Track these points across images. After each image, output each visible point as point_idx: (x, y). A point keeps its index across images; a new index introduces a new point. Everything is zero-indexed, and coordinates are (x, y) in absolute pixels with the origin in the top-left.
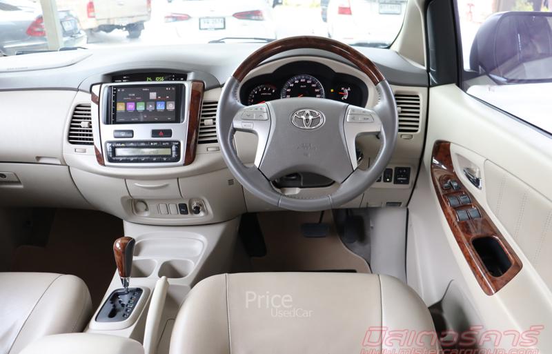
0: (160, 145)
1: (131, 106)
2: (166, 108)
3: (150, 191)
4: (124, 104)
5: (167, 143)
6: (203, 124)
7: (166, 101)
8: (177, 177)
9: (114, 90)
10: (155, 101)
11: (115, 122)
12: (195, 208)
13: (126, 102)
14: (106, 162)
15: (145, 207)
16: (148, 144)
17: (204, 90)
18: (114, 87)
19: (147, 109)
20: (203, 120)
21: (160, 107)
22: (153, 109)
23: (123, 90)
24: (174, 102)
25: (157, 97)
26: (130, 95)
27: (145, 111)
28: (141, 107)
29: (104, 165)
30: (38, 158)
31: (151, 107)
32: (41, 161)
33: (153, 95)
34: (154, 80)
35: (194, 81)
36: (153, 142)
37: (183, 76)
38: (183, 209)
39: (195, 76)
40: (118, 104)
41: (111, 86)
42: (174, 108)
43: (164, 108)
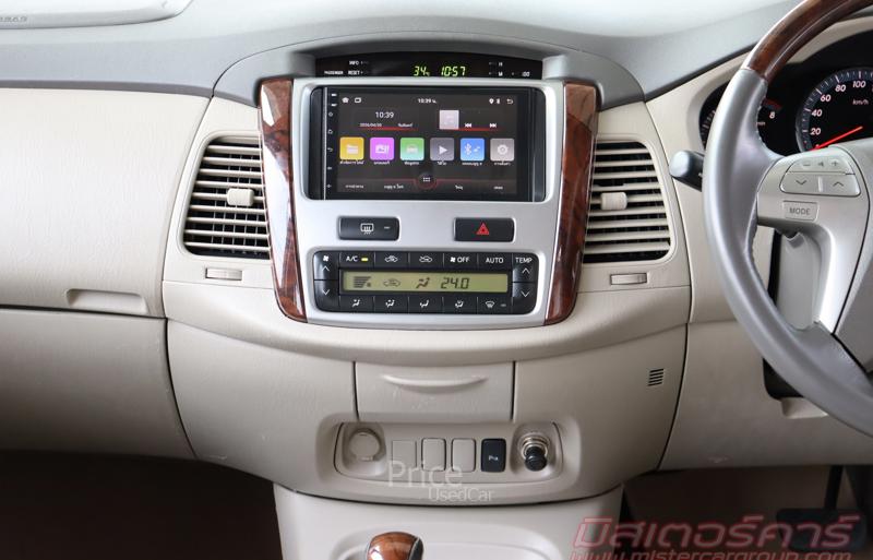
0: (477, 264)
1: (382, 149)
2: (487, 154)
3: (424, 398)
4: (361, 140)
5: (500, 260)
6: (598, 207)
7: (488, 137)
8: (514, 359)
9: (331, 100)
10: (456, 136)
11: (334, 194)
12: (529, 452)
13: (367, 136)
14: (311, 312)
15: (376, 447)
16: (439, 261)
17: (600, 107)
18: (332, 88)
19: (433, 158)
20: (597, 195)
21: (472, 152)
22: (451, 158)
23: (358, 100)
24: (511, 141)
25: (461, 124)
26: (380, 115)
27: (427, 164)
28: (412, 151)
29: (303, 318)
30: (74, 293)
31: (442, 153)
32: (81, 303)
33: (449, 119)
34: (436, 73)
35: (567, 80)
36: (457, 254)
37: (532, 64)
38: (494, 455)
39: (570, 64)
40: (343, 140)
41: (321, 88)
42: (511, 158)
43: (482, 158)
